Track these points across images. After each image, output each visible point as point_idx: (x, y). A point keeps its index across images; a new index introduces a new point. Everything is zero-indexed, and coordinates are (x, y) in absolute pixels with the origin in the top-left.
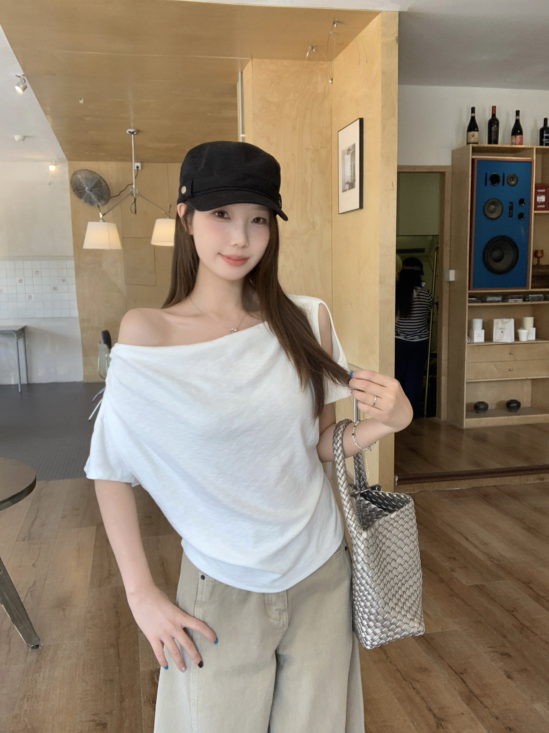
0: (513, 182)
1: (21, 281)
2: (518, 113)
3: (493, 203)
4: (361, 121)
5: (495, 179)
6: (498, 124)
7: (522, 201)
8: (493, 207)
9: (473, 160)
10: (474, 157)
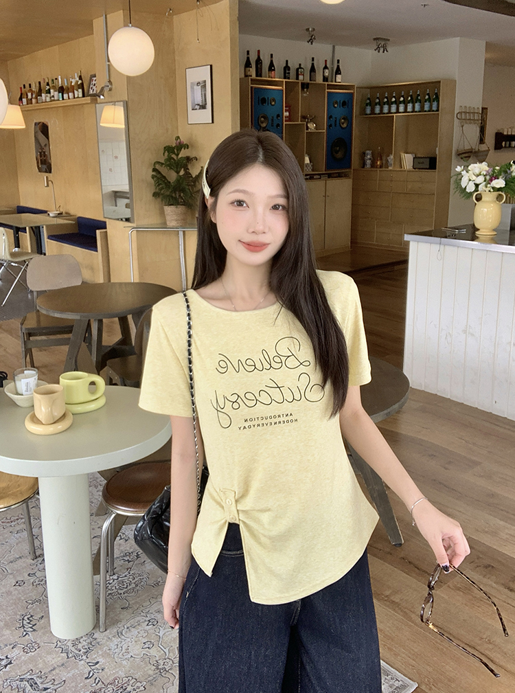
0: (273, 103)
2: (272, 55)
3: (262, 117)
4: (211, 66)
5: (264, 101)
6: (261, 63)
7: (278, 116)
8: (262, 119)
10: (252, 86)
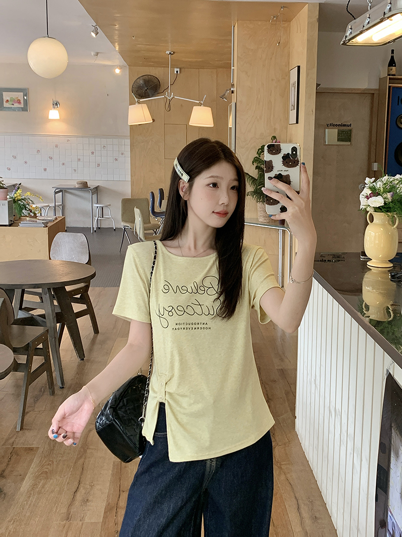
1: (93, 153)
4: (299, 67)
9: (389, 87)
10: (390, 85)
